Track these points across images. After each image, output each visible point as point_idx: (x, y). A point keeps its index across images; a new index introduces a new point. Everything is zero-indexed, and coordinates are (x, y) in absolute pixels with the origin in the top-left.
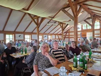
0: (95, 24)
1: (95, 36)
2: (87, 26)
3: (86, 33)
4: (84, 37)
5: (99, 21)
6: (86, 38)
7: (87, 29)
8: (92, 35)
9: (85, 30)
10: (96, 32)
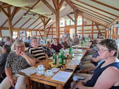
0: (78, 20)
1: (78, 32)
2: (70, 22)
3: (69, 30)
4: (67, 33)
5: (81, 16)
6: (69, 34)
7: (70, 25)
8: (75, 32)
9: (68, 26)
10: (78, 28)
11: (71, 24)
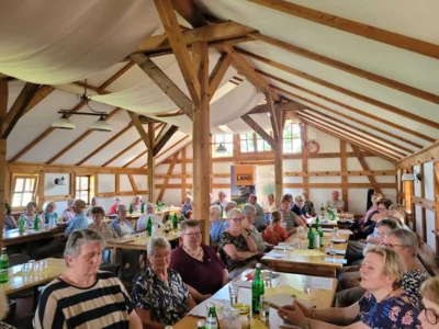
2: (255, 139)
6: (252, 188)
7: (256, 152)
9: (248, 154)
10: (286, 166)
11: (260, 149)
